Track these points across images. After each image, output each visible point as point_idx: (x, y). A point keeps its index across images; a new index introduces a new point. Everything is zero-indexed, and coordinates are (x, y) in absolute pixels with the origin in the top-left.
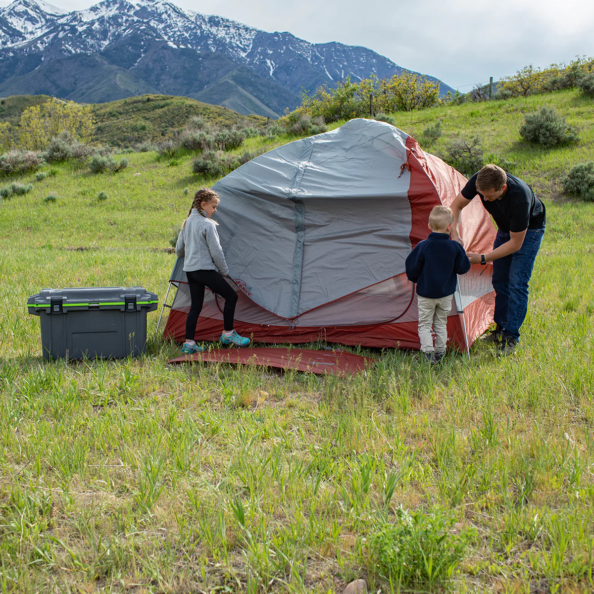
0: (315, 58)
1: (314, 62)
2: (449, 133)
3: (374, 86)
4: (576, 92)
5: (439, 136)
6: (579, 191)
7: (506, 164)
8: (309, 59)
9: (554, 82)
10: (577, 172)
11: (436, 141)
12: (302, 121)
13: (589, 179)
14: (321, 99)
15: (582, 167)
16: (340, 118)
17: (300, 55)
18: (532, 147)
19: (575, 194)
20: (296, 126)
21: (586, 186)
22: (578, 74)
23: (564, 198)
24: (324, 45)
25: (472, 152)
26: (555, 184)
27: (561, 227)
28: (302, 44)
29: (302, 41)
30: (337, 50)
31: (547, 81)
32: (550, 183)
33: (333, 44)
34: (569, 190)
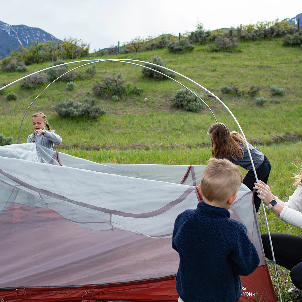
0: (12, 33)
1: (11, 35)
2: (101, 71)
3: (52, 45)
4: (165, 50)
5: (95, 73)
6: (182, 105)
7: (138, 89)
8: (9, 33)
9: (153, 45)
10: (180, 94)
11: (94, 76)
12: (11, 63)
13: (188, 98)
14: (21, 51)
15: (183, 91)
16: (34, 62)
17: (4, 31)
18: (150, 80)
19: (180, 107)
20: (8, 66)
21: (186, 102)
22: (165, 41)
23: (174, 109)
24: (17, 26)
25: (117, 82)
26: (166, 101)
27: (179, 127)
28: (5, 25)
29: (5, 23)
30: (24, 29)
31: (148, 45)
32: (164, 100)
33: (22, 26)
34: (176, 105)
